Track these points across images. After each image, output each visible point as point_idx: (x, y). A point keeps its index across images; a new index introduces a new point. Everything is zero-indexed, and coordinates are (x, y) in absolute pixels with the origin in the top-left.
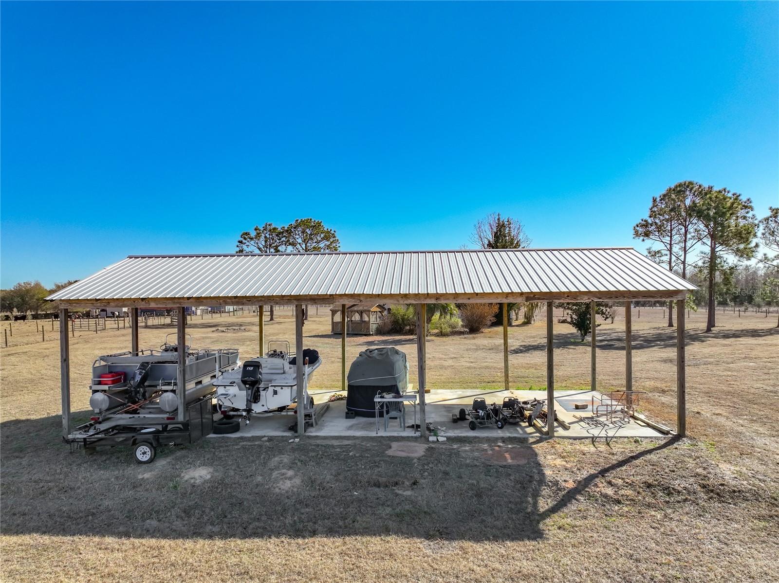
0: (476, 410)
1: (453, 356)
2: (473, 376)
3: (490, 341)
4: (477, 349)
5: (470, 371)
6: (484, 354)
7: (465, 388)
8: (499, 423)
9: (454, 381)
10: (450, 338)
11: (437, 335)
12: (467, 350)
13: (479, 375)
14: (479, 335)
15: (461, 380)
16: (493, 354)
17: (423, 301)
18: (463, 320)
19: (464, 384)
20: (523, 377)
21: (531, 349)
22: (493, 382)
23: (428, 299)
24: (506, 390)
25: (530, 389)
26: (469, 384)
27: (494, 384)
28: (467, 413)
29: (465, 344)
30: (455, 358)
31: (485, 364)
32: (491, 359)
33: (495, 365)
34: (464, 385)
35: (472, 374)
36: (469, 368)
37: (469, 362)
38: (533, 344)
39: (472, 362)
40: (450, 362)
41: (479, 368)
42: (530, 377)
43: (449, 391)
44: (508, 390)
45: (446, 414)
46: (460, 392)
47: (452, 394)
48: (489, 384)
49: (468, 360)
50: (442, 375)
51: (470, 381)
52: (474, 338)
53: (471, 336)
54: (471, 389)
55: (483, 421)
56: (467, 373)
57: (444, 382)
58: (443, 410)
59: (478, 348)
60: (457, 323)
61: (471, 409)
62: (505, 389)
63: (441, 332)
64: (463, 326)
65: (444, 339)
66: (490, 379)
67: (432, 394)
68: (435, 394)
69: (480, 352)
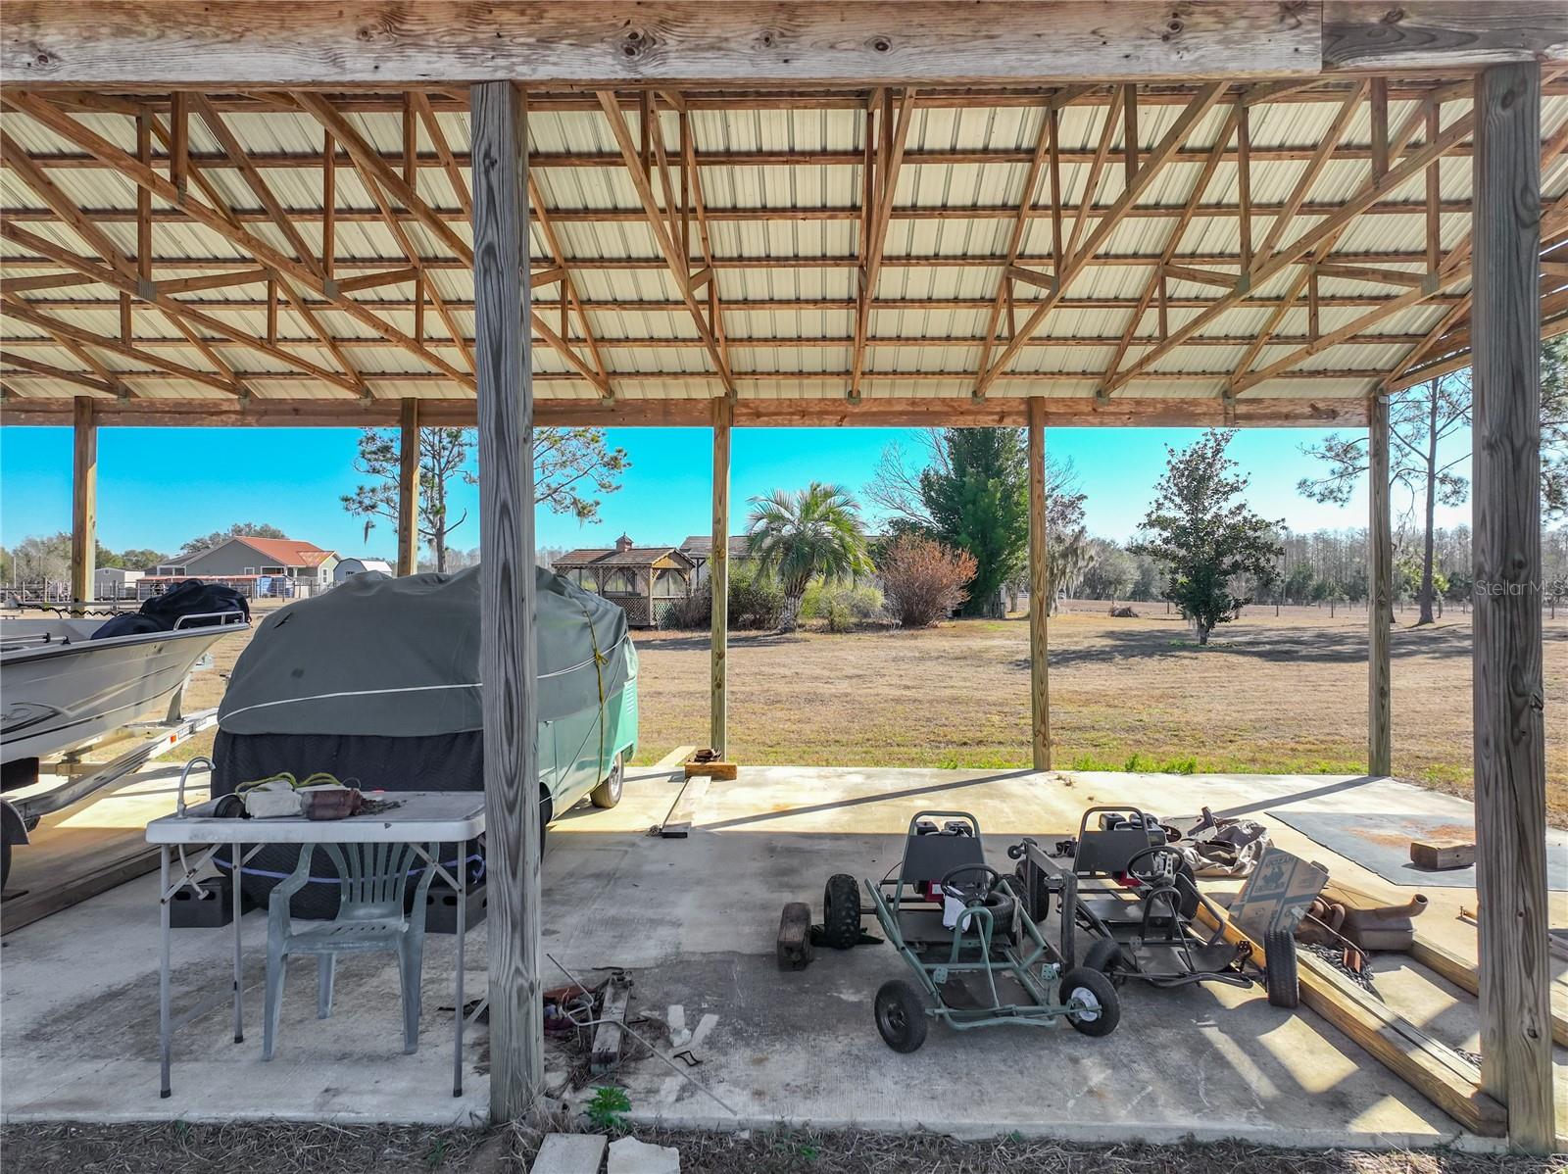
0: (924, 887)
1: (852, 672)
2: (908, 723)
3: (957, 642)
4: (921, 659)
5: (899, 707)
6: (942, 669)
7: (877, 764)
8: (1083, 994)
9: (844, 738)
10: (854, 637)
11: (822, 630)
12: (895, 660)
13: (929, 720)
14: (927, 632)
15: (869, 735)
16: (967, 669)
17: (527, 61)
18: (886, 595)
19: (878, 749)
20: (1080, 729)
21: (1073, 659)
22: (980, 742)
23: (563, 45)
24: (1037, 770)
25: (1130, 768)
26: (896, 749)
27: (983, 748)
28: (866, 900)
29: (890, 647)
30: (859, 676)
31: (948, 692)
32: (965, 679)
33: (978, 695)
34: (878, 753)
35: (906, 719)
36: (897, 701)
37: (899, 687)
38: (1073, 648)
39: (907, 687)
40: (843, 687)
41: (931, 702)
42: (1103, 729)
43: (812, 771)
44: (1048, 770)
45: (760, 892)
46: (855, 779)
47: (822, 783)
48: (965, 750)
49: (895, 681)
50: (809, 721)
51: (899, 739)
52: (916, 638)
53: (906, 632)
54: (904, 765)
55: (967, 967)
56: (889, 715)
57: (809, 742)
58: (755, 866)
59: (924, 657)
60: (873, 599)
61: (896, 875)
62: (1031, 766)
63: (832, 622)
64: (885, 608)
65: (837, 637)
66: (970, 735)
67: (742, 785)
68: (753, 784)
69: (929, 663)
